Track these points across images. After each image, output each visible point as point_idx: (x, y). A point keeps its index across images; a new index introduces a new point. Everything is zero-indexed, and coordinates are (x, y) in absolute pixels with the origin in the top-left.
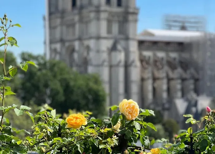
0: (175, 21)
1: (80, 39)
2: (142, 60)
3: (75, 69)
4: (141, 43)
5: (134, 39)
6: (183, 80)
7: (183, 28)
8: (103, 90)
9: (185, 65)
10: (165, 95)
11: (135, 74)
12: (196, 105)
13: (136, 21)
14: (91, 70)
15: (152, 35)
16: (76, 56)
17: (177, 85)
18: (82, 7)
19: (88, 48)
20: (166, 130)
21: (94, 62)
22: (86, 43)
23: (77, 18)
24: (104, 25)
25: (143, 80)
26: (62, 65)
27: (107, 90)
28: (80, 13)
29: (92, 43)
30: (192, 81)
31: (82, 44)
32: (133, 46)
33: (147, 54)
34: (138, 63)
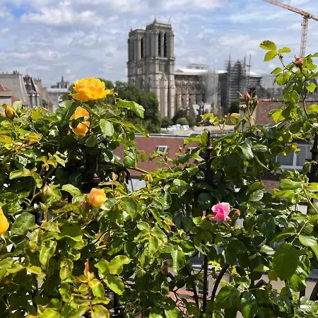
0: (194, 64)
1: (145, 74)
2: (177, 85)
3: (143, 90)
4: (176, 77)
5: (172, 74)
6: (197, 95)
7: (198, 68)
8: (157, 101)
9: (198, 87)
10: (188, 103)
11: (173, 92)
12: (203, 108)
13: (173, 64)
14: (151, 90)
15: (182, 72)
16: (143, 83)
17: (194, 98)
18: (146, 57)
19: (150, 79)
20: (188, 120)
21: (153, 86)
22: (148, 76)
23: (143, 63)
24: (157, 66)
25: (177, 95)
26: (137, 88)
27: (159, 100)
28: (145, 60)
29: (151, 76)
30: (201, 96)
31: (146, 77)
32: (172, 77)
33: (179, 82)
34: (175, 87)
